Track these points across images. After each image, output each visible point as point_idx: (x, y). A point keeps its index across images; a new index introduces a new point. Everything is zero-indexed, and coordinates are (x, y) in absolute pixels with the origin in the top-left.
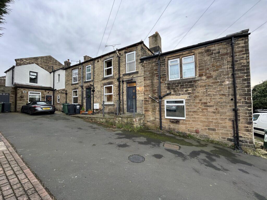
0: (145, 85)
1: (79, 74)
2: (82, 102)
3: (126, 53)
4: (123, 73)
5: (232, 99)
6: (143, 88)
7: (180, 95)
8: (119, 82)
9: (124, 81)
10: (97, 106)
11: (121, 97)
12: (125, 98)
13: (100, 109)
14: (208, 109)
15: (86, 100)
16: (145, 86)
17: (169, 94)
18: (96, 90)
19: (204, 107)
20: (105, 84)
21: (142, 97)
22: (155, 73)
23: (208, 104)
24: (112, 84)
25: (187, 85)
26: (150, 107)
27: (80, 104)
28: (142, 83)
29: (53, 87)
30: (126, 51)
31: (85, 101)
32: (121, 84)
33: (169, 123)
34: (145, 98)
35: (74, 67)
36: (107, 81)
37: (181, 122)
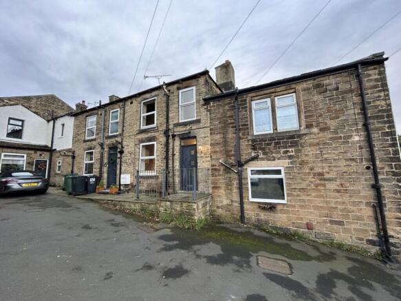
0: (213, 142)
1: (98, 123)
2: (101, 172)
3: (179, 89)
4: (174, 123)
5: (368, 168)
6: (210, 147)
7: (274, 160)
8: (168, 137)
9: (175, 135)
10: (126, 179)
11: (170, 162)
12: (177, 164)
13: (132, 184)
14: (327, 185)
15: (108, 168)
16: (211, 145)
17: (255, 158)
18: (126, 150)
19: (318, 182)
20: (142, 141)
21: (208, 163)
22: (229, 121)
23: (327, 176)
24: (154, 141)
25: (286, 143)
26: (221, 180)
27: (98, 175)
28: (207, 139)
29: (50, 146)
30: (180, 85)
31: (105, 169)
32: (171, 141)
33: (257, 211)
34: (212, 166)
35: (90, 112)
36: (146, 136)
37: (279, 208)
